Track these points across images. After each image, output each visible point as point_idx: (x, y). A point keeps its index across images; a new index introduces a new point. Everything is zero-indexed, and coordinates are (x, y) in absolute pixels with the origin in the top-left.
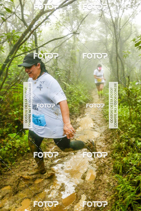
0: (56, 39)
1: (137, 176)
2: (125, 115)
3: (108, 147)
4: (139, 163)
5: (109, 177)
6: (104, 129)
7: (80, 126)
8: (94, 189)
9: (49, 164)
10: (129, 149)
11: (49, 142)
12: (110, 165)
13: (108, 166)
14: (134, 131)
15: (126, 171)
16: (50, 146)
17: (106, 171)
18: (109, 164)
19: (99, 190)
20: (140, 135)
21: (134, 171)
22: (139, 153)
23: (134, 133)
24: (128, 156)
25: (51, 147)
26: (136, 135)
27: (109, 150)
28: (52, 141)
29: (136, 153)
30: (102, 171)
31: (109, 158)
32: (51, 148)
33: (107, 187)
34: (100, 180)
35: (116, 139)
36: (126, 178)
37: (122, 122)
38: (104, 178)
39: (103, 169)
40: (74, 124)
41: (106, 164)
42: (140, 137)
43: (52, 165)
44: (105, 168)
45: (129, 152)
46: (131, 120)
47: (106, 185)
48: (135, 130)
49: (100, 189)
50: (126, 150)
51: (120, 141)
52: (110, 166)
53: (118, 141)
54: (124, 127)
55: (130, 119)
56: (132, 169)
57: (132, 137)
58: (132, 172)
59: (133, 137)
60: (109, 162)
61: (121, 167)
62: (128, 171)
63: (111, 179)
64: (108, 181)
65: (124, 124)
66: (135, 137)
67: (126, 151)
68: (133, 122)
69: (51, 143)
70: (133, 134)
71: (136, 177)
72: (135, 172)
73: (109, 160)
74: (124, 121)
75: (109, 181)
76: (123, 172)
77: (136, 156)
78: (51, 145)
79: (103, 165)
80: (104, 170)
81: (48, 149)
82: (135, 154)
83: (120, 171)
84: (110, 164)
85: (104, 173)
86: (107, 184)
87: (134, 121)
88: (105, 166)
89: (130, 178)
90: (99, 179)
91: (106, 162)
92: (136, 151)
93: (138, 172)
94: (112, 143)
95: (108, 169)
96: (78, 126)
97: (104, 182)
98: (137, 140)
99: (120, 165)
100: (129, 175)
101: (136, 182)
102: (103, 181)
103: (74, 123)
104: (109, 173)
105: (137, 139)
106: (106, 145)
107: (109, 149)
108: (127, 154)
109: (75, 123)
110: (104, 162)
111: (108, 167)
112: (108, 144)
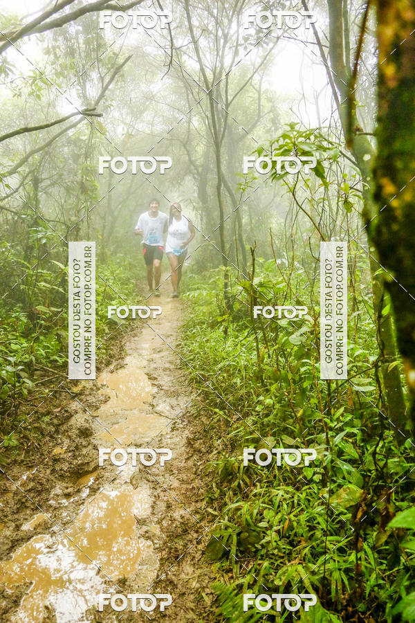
0: (26, 130)
1: (284, 569)
2: (243, 363)
3: (195, 465)
4: (287, 521)
5: (199, 572)
6: (183, 406)
7: (109, 398)
8: (151, 616)
9: (8, 538)
10: (257, 474)
11: (9, 461)
12: (200, 528)
13: (197, 532)
14: (271, 417)
15: (249, 548)
16: (10, 474)
17: (191, 551)
18: (198, 525)
19: (167, 618)
20: (287, 428)
21: (275, 549)
22: (287, 485)
23: (272, 421)
24: (255, 495)
25: (14, 476)
26: (278, 426)
27: (199, 477)
28: (18, 455)
29: (279, 485)
30: (176, 550)
31: (199, 505)
32: (15, 479)
33: (192, 605)
34: (171, 582)
35: (220, 441)
36: (250, 571)
37: (235, 383)
38: (183, 576)
39: (179, 544)
40: (90, 394)
41: (189, 525)
42: (287, 434)
43: (17, 541)
44: (186, 542)
45: (257, 483)
46: (263, 381)
47: (189, 601)
48: (275, 412)
49: (170, 616)
50: (250, 478)
51: (231, 444)
52: (200, 531)
53: (226, 445)
54: (241, 399)
55: (259, 377)
56: (268, 543)
57: (265, 435)
58: (268, 551)
59: (270, 433)
60: (198, 516)
61: (235, 538)
62: (256, 548)
63: (207, 577)
64: (195, 584)
65: (243, 392)
66: (274, 435)
67: (248, 480)
68: (269, 387)
69: (14, 464)
70: (268, 426)
71: (280, 572)
72: (276, 552)
73: (197, 512)
74: (242, 379)
75: (198, 585)
76: (241, 552)
77: (279, 496)
78: (16, 470)
79: (180, 530)
80: (185, 546)
81: (5, 484)
82: (274, 492)
83: (234, 549)
84: (202, 524)
85: (183, 558)
86: (192, 597)
87: (271, 384)
88: (185, 531)
89: (262, 573)
90: (168, 580)
91: (188, 520)
92: (279, 480)
93: (284, 548)
94: (207, 452)
95: (195, 542)
96: (102, 398)
97: (184, 590)
98: (281, 445)
99: (230, 530)
100: (260, 562)
101: (279, 586)
102: (179, 586)
103: (92, 389)
104: (198, 555)
105: (282, 440)
106: (187, 459)
107: (198, 475)
108: (252, 488)
109: (95, 388)
110: (182, 517)
111: (195, 535)
112: (195, 457)
